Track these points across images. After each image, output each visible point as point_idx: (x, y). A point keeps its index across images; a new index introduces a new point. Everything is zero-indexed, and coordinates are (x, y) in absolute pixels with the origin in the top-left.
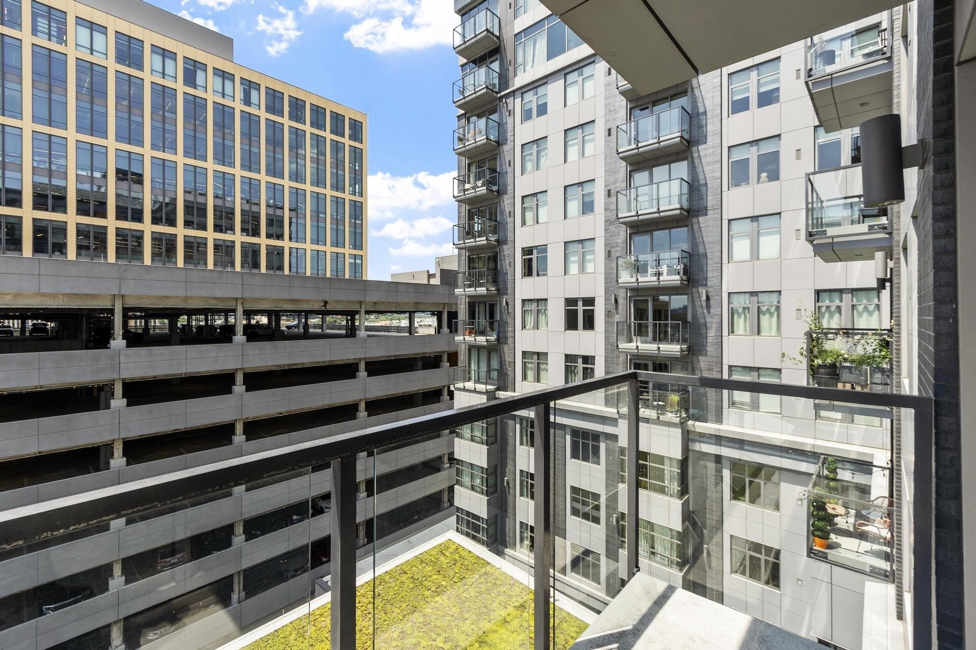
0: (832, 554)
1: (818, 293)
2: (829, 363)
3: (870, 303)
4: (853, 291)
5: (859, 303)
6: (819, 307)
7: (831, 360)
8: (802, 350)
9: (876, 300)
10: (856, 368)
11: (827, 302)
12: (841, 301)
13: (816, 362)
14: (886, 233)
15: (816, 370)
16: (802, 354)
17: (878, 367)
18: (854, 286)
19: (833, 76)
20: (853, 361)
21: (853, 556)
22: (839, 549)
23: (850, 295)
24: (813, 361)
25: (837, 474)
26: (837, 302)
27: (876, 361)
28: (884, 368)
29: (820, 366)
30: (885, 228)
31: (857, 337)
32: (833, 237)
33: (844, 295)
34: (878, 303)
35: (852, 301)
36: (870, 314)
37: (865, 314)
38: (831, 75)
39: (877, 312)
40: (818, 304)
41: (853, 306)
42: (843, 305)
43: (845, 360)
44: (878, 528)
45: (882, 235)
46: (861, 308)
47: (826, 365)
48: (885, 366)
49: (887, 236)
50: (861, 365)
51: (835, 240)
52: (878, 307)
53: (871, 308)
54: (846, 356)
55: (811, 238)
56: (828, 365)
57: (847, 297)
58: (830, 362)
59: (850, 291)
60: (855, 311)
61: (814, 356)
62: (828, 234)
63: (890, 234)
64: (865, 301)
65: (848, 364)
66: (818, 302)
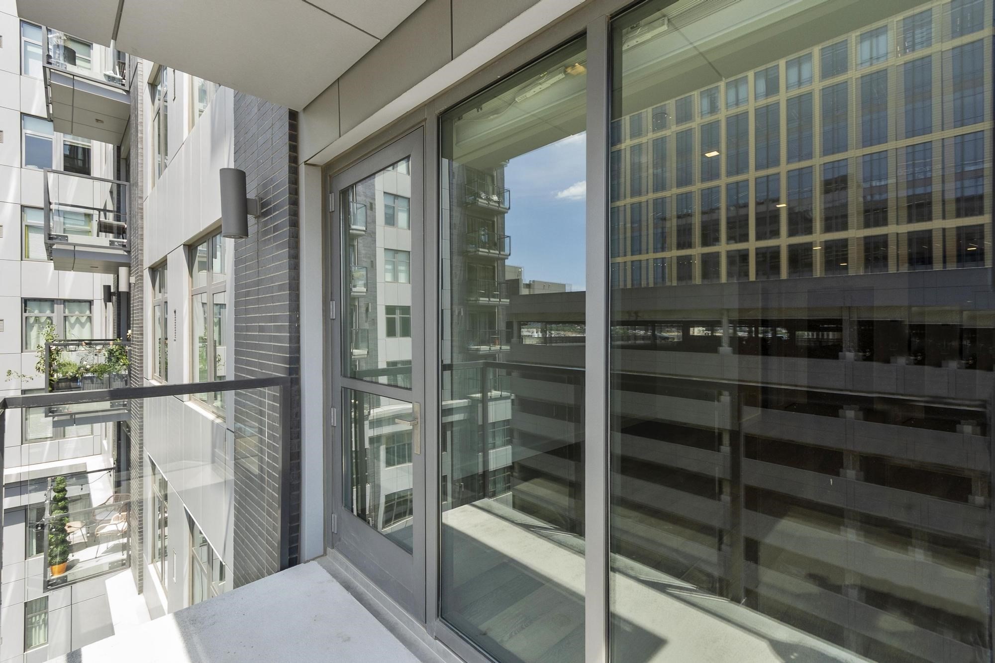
0: (71, 575)
1: (26, 302)
2: (70, 376)
3: (82, 315)
4: (65, 302)
5: (71, 315)
6: (26, 318)
7: (73, 373)
8: (39, 365)
9: (88, 312)
10: (98, 377)
11: (36, 312)
12: (53, 312)
13: (55, 376)
14: (125, 251)
15: (56, 386)
16: (39, 369)
17: (118, 375)
18: (67, 297)
19: (75, 78)
20: (95, 371)
21: (93, 563)
22: (79, 565)
23: (62, 306)
24: (52, 376)
25: (66, 491)
26: (48, 313)
27: (116, 369)
28: (123, 375)
29: (60, 380)
30: (124, 246)
31: (98, 347)
32: (75, 245)
33: (56, 306)
34: (90, 315)
35: (64, 313)
36: (83, 325)
37: (77, 326)
38: (74, 75)
39: (88, 324)
40: (25, 315)
41: (65, 317)
42: (54, 316)
43: (87, 370)
44: (116, 524)
45: (121, 252)
46: (73, 320)
47: (67, 378)
48: (123, 373)
49: (126, 253)
50: (102, 374)
51: (77, 248)
52: (90, 319)
53: (83, 319)
54: (88, 367)
55: (51, 242)
56: (69, 378)
57: (58, 308)
58: (71, 374)
59: (62, 301)
60: (67, 322)
61: (53, 370)
62: (70, 241)
63: (129, 252)
64: (77, 313)
65: (90, 375)
66: (25, 312)
